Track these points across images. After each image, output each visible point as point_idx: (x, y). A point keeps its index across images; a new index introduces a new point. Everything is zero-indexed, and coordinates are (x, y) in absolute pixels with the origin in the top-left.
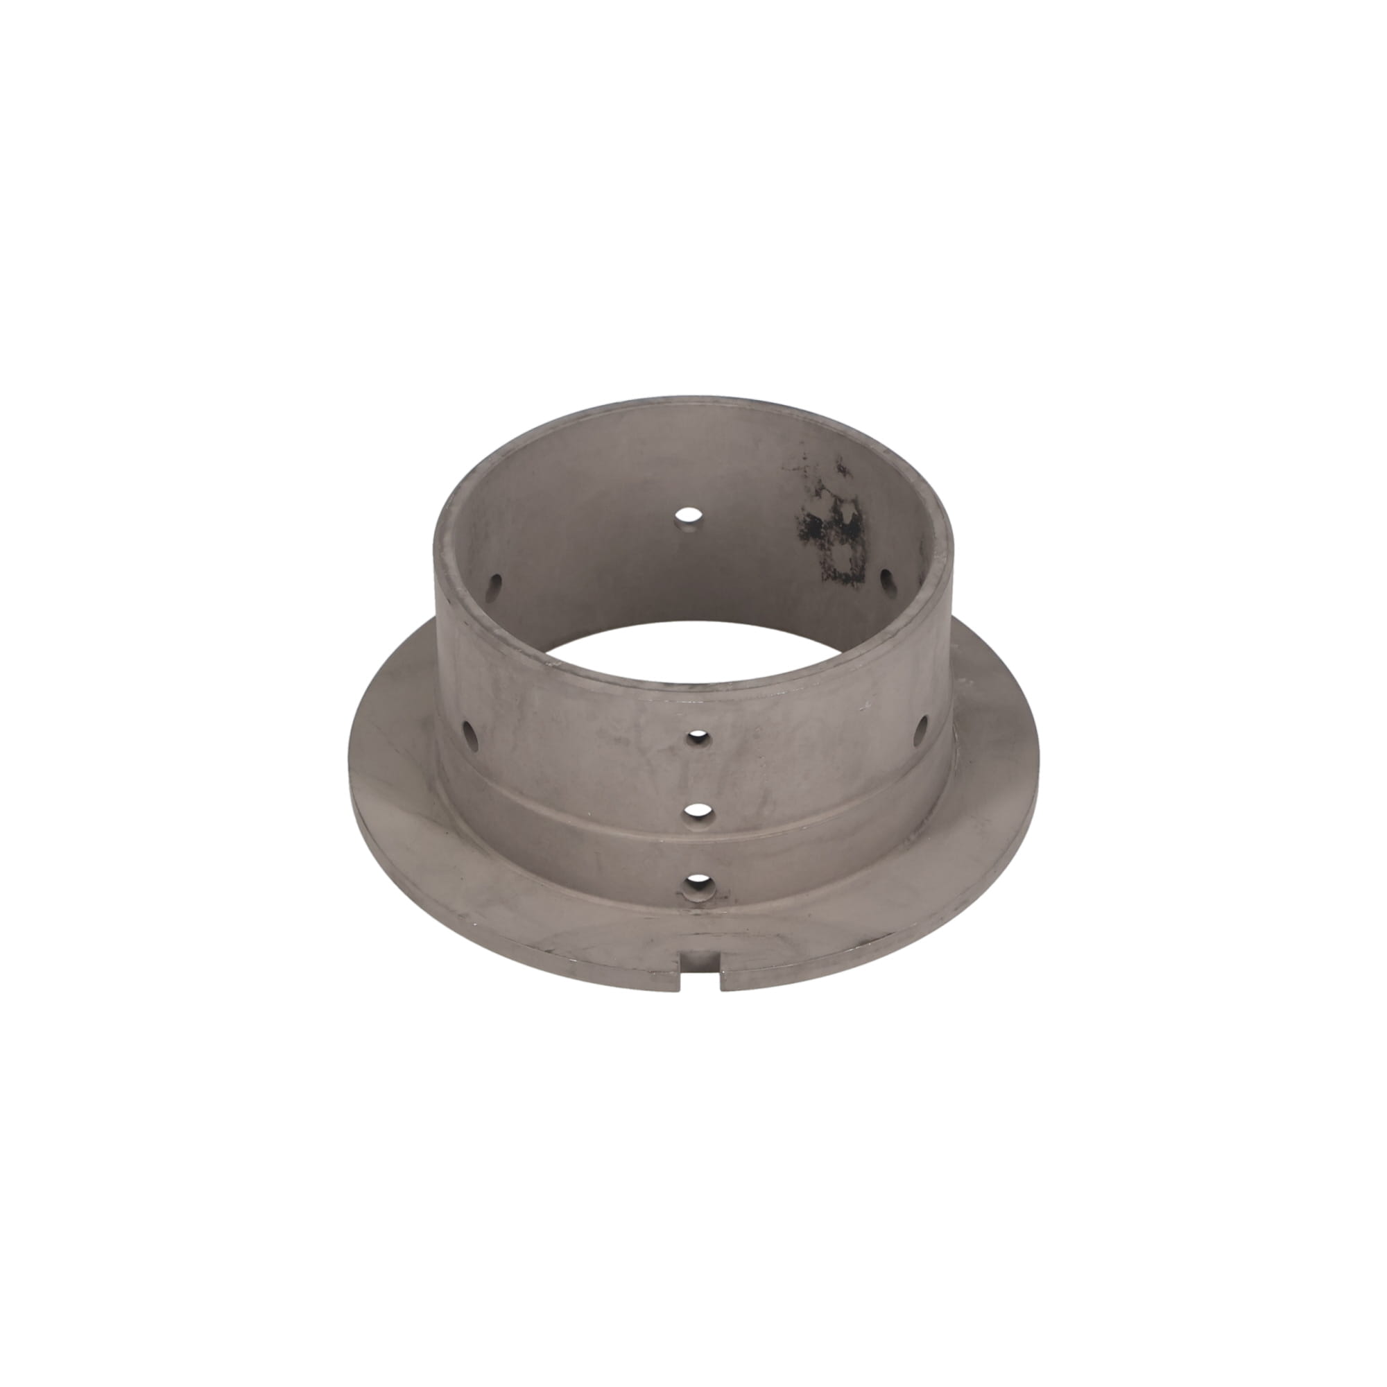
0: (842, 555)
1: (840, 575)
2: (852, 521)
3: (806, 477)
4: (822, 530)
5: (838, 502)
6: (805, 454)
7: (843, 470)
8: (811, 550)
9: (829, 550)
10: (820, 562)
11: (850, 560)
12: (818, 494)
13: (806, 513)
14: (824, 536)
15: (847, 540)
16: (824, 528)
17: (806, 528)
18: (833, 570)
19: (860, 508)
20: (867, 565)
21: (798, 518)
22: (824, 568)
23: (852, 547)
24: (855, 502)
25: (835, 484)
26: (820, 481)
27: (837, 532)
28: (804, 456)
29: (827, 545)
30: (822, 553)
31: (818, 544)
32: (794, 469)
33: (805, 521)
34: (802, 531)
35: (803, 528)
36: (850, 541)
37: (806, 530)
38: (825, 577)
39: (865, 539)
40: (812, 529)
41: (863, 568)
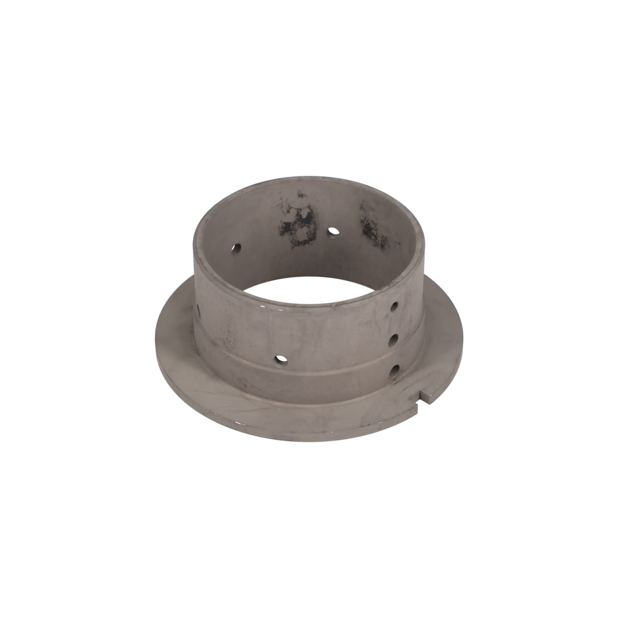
0: (302, 233)
1: (301, 242)
2: (307, 216)
3: (282, 207)
4: (291, 227)
5: (299, 211)
6: (281, 197)
7: (301, 196)
8: (287, 237)
9: (295, 234)
10: (291, 241)
11: (307, 233)
12: (288, 212)
13: (282, 223)
14: (292, 229)
15: (305, 225)
16: (292, 226)
17: (283, 229)
18: (297, 242)
19: (312, 208)
20: (317, 231)
21: (279, 227)
22: (293, 243)
23: (308, 227)
24: (309, 207)
25: (297, 203)
26: (289, 205)
27: (299, 224)
28: (281, 198)
29: (294, 232)
30: (291, 237)
31: (289, 234)
32: (276, 206)
33: (282, 227)
34: (281, 231)
35: (281, 230)
36: (306, 225)
37: (283, 230)
38: (293, 246)
39: (316, 220)
40: (287, 228)
41: (315, 233)
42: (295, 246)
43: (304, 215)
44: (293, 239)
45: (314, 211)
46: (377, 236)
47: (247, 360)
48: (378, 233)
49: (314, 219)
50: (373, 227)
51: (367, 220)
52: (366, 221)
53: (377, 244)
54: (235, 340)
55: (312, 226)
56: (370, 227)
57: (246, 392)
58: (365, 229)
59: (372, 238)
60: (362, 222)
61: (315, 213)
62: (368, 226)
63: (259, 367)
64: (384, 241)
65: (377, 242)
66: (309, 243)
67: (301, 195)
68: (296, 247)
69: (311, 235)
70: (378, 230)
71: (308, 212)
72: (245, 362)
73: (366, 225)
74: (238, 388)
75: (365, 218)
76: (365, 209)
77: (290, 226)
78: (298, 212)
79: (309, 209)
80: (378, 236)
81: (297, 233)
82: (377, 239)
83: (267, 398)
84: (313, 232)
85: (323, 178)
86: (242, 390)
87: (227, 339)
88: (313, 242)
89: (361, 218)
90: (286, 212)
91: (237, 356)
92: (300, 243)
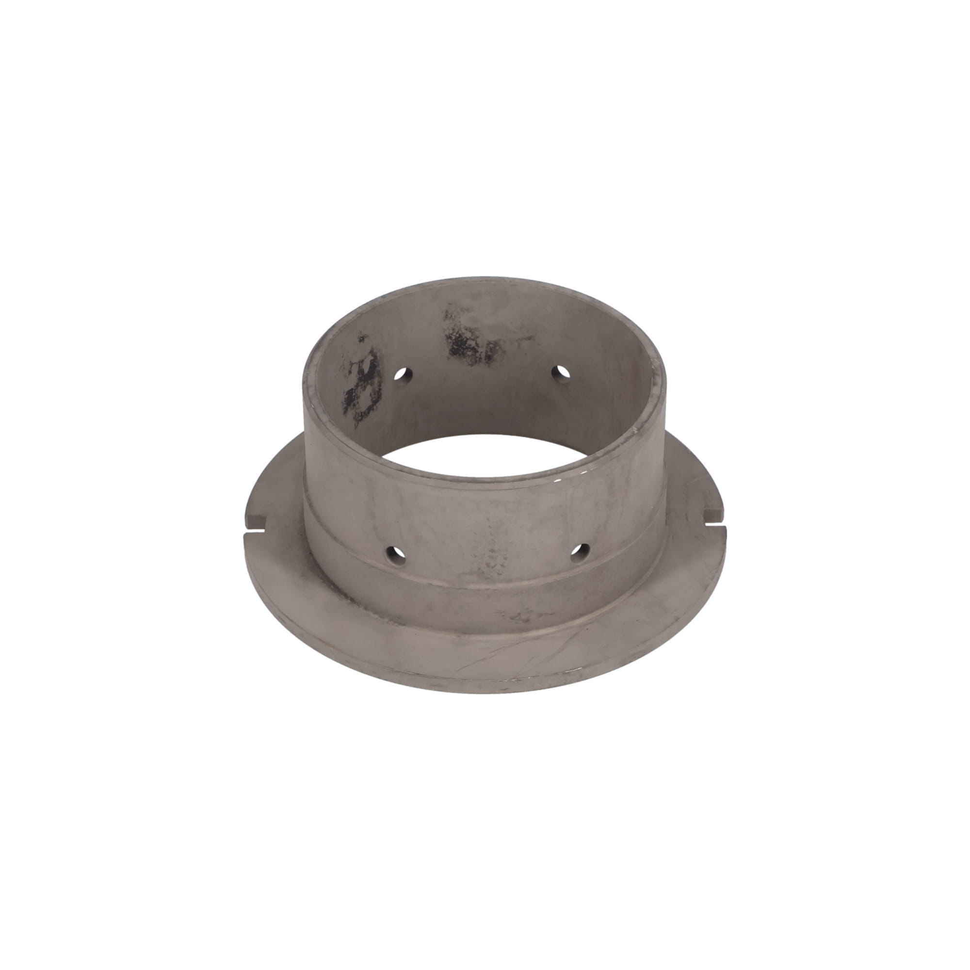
0: (365, 398)
2: (370, 368)
3: (344, 368)
5: (361, 364)
6: (343, 354)
8: (350, 413)
10: (355, 416)
11: (371, 395)
12: (350, 372)
13: (345, 394)
14: (355, 397)
15: (368, 383)
16: (354, 392)
17: (346, 403)
18: (360, 414)
19: (375, 351)
20: (382, 385)
21: (342, 402)
22: (356, 419)
23: (371, 384)
24: (372, 352)
25: (358, 353)
26: (351, 362)
27: (362, 385)
28: (342, 356)
29: (356, 402)
30: (354, 411)
31: (352, 407)
32: (338, 371)
33: (345, 400)
34: (344, 408)
35: (344, 405)
36: (370, 381)
37: (346, 405)
39: (380, 368)
40: (350, 399)
41: (380, 390)
42: (358, 423)
43: (366, 368)
44: (356, 413)
45: (378, 354)
46: (476, 348)
47: (529, 580)
48: (478, 342)
49: (378, 368)
50: (468, 337)
51: (457, 330)
52: (455, 334)
53: (478, 359)
54: (505, 559)
55: (376, 380)
56: (462, 340)
57: (527, 630)
58: (455, 347)
59: (468, 355)
60: (449, 337)
61: (378, 357)
62: (460, 339)
63: (551, 579)
64: (491, 349)
65: (477, 357)
66: (373, 410)
67: (361, 339)
68: (360, 423)
69: (375, 396)
70: (478, 337)
71: (371, 361)
72: (525, 583)
73: (457, 338)
74: (512, 631)
75: (453, 329)
76: (453, 316)
77: (352, 394)
78: (359, 367)
79: (372, 356)
80: (478, 347)
81: (360, 400)
82: (476, 351)
83: (564, 621)
84: (377, 389)
85: (383, 297)
86: (521, 630)
87: (488, 565)
88: (377, 405)
89: (447, 333)
90: (348, 373)
91: (509, 581)
92: (363, 414)
